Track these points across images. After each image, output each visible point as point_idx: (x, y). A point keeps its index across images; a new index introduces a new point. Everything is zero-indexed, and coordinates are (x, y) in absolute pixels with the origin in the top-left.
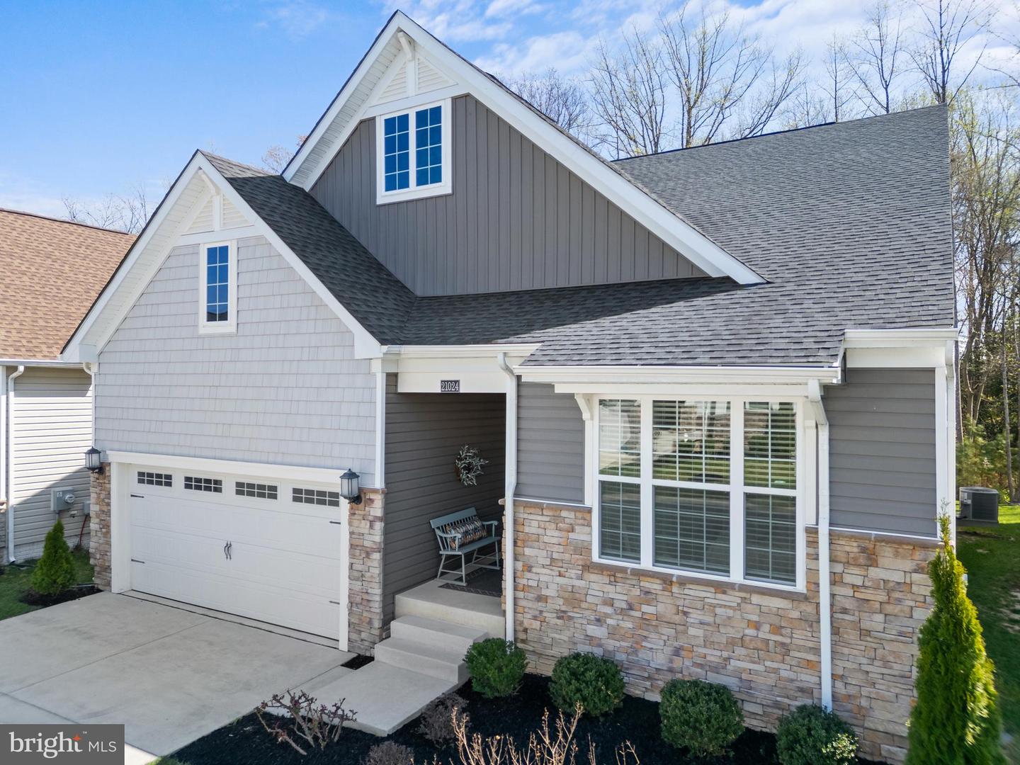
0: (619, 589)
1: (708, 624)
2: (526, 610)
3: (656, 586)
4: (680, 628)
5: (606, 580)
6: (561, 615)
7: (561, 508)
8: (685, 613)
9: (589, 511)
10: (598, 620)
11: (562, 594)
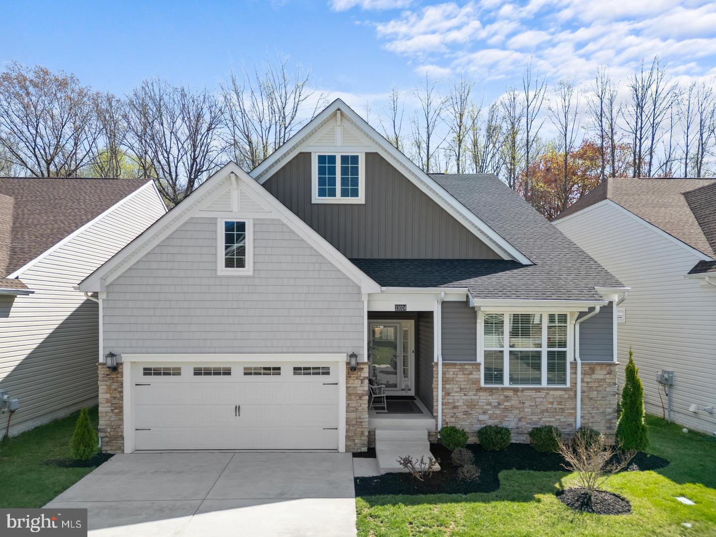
0: (494, 397)
1: (533, 406)
2: (447, 414)
3: (511, 394)
4: (522, 409)
5: (488, 394)
6: (466, 413)
7: (465, 364)
8: (523, 403)
9: (479, 364)
10: (484, 413)
11: (466, 404)
